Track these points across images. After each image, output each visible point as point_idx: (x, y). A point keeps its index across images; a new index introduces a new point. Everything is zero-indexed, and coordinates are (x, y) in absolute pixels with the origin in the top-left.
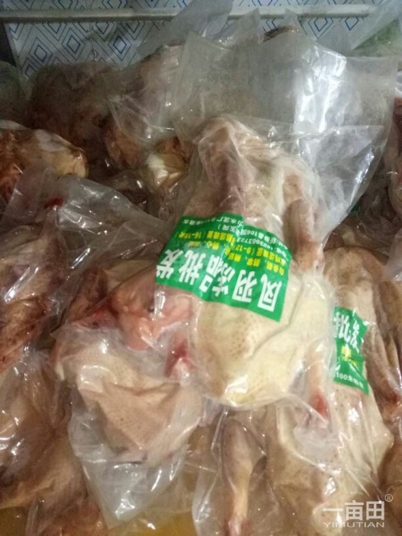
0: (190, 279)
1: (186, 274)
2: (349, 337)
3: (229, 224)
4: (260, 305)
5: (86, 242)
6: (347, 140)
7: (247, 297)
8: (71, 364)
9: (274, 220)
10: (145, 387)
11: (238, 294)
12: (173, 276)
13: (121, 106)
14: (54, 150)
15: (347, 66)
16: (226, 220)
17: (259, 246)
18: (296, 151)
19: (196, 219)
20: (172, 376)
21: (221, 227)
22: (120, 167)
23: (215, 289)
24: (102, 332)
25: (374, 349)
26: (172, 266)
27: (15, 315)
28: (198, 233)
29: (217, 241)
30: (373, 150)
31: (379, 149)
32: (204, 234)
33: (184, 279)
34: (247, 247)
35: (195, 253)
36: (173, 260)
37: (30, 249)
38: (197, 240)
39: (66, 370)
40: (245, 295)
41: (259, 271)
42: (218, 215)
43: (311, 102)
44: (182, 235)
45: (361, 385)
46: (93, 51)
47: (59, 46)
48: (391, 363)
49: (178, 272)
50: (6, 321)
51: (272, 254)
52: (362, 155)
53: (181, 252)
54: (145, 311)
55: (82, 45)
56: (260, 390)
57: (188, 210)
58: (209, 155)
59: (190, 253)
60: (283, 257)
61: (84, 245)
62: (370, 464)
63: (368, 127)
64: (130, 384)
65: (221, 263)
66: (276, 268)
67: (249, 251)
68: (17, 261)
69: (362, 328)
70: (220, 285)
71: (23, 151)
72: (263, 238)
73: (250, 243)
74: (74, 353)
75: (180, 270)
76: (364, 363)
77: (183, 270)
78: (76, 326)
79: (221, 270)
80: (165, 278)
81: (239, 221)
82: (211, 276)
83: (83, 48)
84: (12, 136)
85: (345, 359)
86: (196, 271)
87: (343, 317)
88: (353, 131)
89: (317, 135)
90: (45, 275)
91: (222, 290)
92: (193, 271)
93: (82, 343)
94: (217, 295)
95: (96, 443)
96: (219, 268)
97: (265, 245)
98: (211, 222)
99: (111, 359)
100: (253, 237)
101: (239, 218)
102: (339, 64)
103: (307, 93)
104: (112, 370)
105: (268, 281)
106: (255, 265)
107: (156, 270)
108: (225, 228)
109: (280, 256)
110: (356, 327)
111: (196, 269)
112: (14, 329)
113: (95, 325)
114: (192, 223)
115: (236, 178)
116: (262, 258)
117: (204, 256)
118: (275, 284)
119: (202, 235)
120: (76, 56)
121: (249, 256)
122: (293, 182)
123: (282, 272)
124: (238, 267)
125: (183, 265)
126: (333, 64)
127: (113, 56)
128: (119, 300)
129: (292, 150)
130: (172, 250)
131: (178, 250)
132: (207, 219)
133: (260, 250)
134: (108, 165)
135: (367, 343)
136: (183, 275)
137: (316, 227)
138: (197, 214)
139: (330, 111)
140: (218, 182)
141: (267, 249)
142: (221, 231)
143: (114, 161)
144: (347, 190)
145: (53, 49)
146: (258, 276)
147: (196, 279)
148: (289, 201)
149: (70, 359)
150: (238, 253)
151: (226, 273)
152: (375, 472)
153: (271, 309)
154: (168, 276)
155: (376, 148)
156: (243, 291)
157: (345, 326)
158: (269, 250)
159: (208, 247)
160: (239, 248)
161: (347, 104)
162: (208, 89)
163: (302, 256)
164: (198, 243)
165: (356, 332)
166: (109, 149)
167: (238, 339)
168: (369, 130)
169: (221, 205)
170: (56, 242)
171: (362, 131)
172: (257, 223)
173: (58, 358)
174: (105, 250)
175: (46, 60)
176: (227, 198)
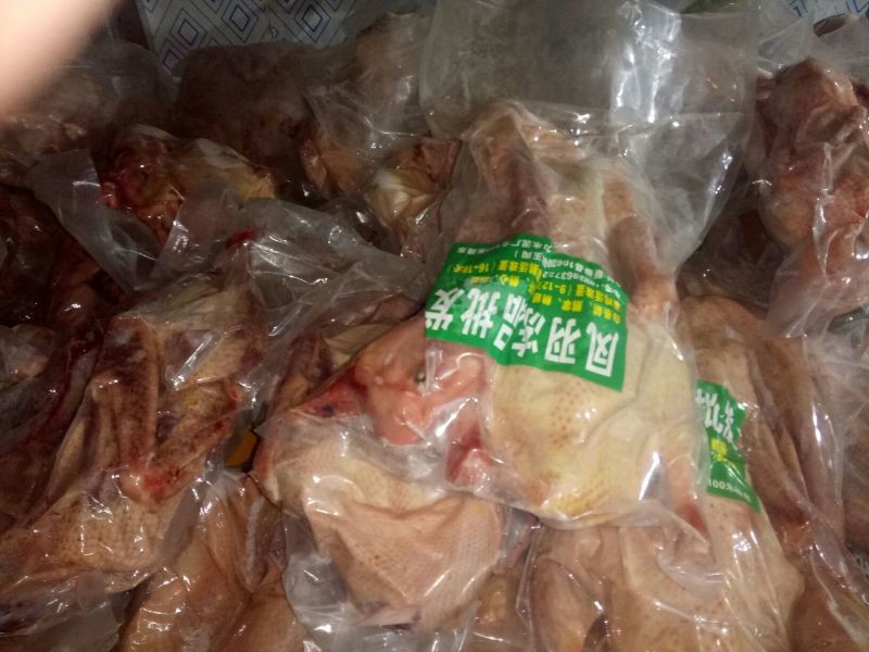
0: (480, 329)
1: (473, 322)
2: (721, 425)
3: (531, 249)
4: (589, 367)
5: (294, 296)
6: (689, 134)
7: (568, 355)
8: (290, 472)
9: (595, 245)
10: (409, 508)
11: (553, 353)
12: (452, 325)
13: (327, 102)
14: (229, 166)
15: (683, 26)
16: (526, 243)
17: (578, 282)
18: (615, 151)
19: (477, 246)
20: (460, 479)
21: (520, 254)
22: (326, 194)
23: (515, 346)
24: (338, 422)
25: (759, 444)
26: (450, 312)
27: (191, 407)
28: (483, 265)
29: (515, 274)
30: (730, 148)
31: (739, 146)
32: (494, 263)
33: (470, 330)
34: (560, 285)
35: (483, 292)
36: (449, 303)
37: (209, 306)
38: (484, 274)
39: (282, 482)
40: (564, 353)
41: (583, 318)
42: (513, 237)
43: (633, 78)
44: (458, 268)
45: (747, 497)
46: (270, 28)
47: (217, 21)
48: (788, 465)
49: (460, 320)
50: (178, 416)
51: (598, 293)
52: (715, 155)
53: (462, 292)
54: (410, 382)
55: (254, 19)
56: (600, 497)
57: (463, 234)
58: (487, 155)
59: (474, 293)
60: (617, 299)
61: (291, 300)
62: (773, 618)
63: (719, 114)
64: (385, 504)
65: (524, 306)
66: (608, 315)
67: (562, 290)
68: (191, 324)
69: (738, 414)
70: (524, 340)
71: (182, 167)
72: (583, 271)
73: (563, 278)
74: (295, 456)
75: (463, 317)
76: (746, 466)
77: (466, 316)
78: (296, 414)
79: (524, 317)
80: (440, 328)
81: (546, 246)
82: (510, 325)
83: (255, 25)
84: (162, 145)
85: (720, 458)
86: (488, 318)
87: (708, 395)
88: (699, 121)
89: (645, 126)
90: (234, 346)
91: (529, 347)
92: (483, 318)
93: (306, 440)
94: (521, 354)
95: (334, 601)
96: (522, 313)
97: (587, 281)
98: (501, 248)
99: (354, 465)
100: (567, 269)
101: (545, 240)
102: (671, 24)
103: (628, 65)
104: (355, 480)
105: (598, 332)
106: (574, 309)
107: (425, 319)
108: (526, 255)
109: (612, 296)
110: (730, 412)
111: (487, 314)
112: (192, 428)
113: (328, 411)
114: (471, 251)
115: (533, 186)
116: (585, 299)
117: (497, 296)
118: (609, 337)
119: (490, 268)
120: (244, 35)
121: (565, 297)
122: (617, 191)
123: (617, 319)
124: (549, 313)
125: (466, 310)
126: (663, 23)
127: (302, 35)
128: (367, 368)
129: (609, 150)
130: (446, 290)
131: (456, 290)
132: (496, 243)
133: (580, 288)
134: (306, 194)
135: (747, 437)
136: (468, 323)
137: (660, 256)
138: (478, 239)
139: (661, 92)
140: (505, 193)
141: (591, 287)
142: (519, 259)
143: (316, 187)
144: (697, 206)
145: (208, 27)
146: (582, 326)
147: (488, 330)
148: (615, 219)
149: (289, 465)
150: (547, 292)
151: (532, 321)
152: (783, 630)
153: (607, 373)
154: (445, 327)
155: (735, 145)
156: (561, 347)
157: (712, 408)
158: (594, 288)
159: (503, 283)
160: (548, 286)
161: (686, 83)
162: (473, 65)
163: (645, 296)
164: (484, 279)
165: (730, 421)
166: (308, 168)
167: (561, 418)
168: (722, 119)
169: (514, 224)
170: (250, 295)
171: (711, 121)
172: (570, 250)
173: (270, 465)
174: (326, 306)
175: (197, 43)
176: (524, 213)
